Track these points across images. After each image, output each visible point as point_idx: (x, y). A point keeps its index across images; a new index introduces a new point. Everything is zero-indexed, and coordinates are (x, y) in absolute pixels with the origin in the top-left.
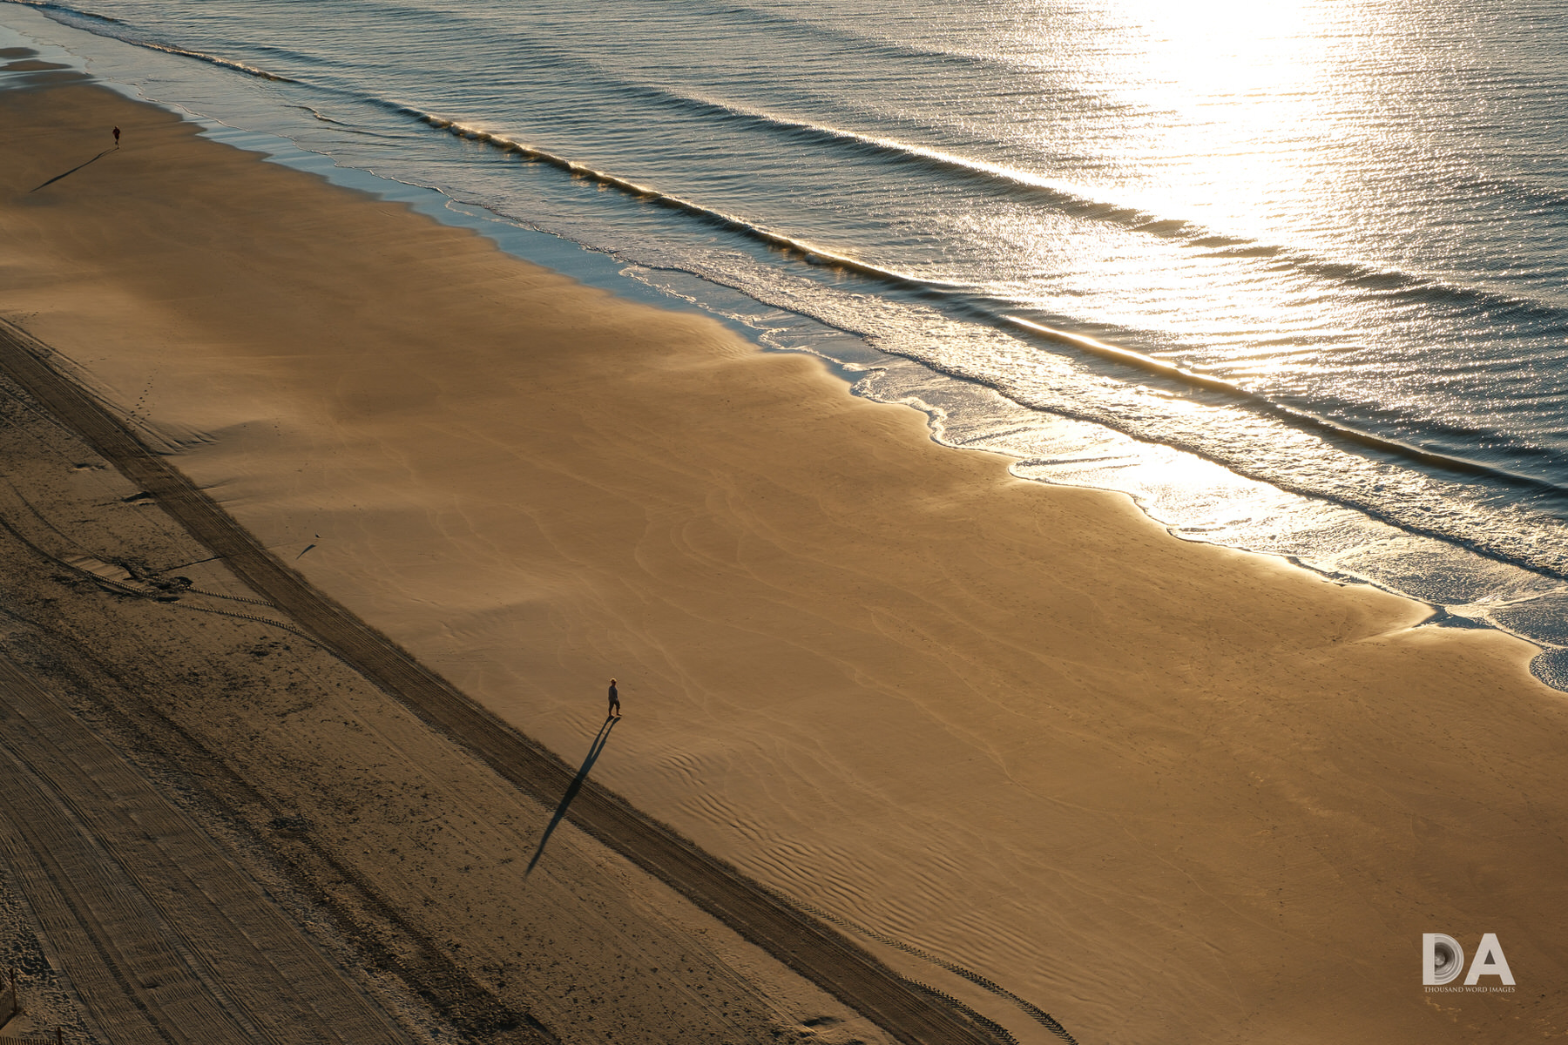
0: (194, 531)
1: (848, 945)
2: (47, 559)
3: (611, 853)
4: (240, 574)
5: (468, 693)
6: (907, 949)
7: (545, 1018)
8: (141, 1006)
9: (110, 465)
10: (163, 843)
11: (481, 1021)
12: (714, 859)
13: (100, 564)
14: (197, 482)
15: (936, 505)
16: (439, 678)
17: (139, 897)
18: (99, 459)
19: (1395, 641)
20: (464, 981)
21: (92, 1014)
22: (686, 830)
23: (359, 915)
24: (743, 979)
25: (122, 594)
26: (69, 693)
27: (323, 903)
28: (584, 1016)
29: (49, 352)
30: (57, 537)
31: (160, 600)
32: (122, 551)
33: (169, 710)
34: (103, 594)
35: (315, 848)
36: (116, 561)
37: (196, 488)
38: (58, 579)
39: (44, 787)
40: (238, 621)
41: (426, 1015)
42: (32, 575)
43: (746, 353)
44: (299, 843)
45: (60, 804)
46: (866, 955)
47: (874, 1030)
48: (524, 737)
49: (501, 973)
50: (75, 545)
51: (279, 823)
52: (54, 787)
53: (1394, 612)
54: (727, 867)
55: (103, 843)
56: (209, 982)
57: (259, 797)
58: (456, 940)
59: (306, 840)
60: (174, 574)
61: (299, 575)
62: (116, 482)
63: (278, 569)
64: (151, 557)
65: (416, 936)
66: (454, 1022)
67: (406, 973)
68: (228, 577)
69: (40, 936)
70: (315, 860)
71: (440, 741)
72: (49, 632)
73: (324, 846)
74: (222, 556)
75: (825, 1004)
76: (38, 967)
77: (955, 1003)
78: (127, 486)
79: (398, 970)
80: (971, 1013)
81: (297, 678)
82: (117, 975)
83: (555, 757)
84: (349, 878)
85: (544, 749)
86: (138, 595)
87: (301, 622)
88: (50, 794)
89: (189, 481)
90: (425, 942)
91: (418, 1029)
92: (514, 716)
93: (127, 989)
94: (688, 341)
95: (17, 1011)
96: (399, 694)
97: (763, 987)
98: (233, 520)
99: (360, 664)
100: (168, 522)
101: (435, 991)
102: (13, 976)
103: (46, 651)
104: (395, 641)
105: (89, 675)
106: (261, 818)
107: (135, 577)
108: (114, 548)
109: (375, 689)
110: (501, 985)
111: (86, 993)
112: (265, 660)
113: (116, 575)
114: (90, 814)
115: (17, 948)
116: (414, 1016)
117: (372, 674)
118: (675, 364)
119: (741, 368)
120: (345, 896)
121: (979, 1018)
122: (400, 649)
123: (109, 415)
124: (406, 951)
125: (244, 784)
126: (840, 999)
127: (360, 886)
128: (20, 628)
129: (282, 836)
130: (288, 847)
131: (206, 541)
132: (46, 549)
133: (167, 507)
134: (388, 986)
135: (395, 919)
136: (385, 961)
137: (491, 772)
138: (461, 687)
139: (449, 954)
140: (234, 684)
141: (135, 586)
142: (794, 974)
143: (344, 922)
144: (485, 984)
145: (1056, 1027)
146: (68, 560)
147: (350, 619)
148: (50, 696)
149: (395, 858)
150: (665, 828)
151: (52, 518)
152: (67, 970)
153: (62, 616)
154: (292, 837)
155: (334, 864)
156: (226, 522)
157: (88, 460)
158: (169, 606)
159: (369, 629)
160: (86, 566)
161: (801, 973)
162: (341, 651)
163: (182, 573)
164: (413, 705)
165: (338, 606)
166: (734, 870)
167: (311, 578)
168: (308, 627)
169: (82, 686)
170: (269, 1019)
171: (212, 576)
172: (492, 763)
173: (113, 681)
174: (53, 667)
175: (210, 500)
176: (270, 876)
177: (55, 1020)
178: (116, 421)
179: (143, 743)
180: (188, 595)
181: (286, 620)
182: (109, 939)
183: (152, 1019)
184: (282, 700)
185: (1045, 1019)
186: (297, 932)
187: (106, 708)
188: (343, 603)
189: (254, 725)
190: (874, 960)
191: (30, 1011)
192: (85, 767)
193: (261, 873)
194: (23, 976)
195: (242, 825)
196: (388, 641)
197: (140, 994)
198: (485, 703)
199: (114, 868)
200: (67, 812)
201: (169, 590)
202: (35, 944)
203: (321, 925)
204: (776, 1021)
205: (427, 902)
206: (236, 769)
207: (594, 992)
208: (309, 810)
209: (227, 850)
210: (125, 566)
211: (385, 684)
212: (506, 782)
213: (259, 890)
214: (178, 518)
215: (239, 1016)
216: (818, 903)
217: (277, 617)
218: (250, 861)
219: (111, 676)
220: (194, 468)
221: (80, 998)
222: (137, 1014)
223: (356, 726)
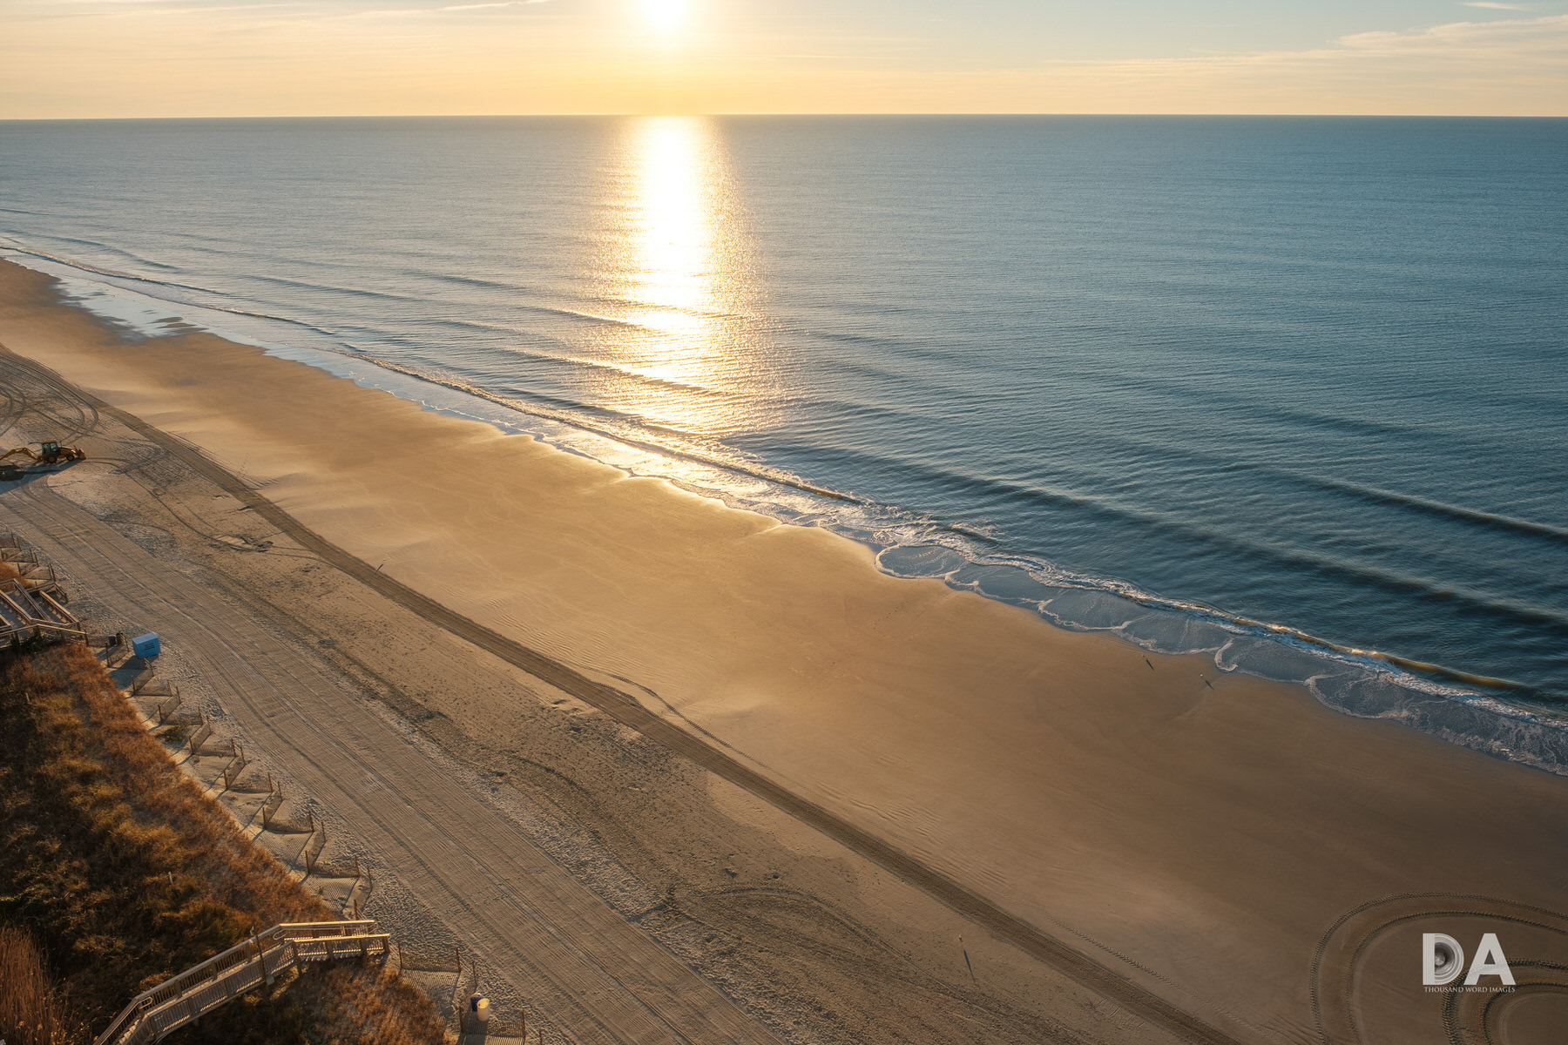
0: (272, 521)
1: (568, 670)
2: (206, 537)
3: (467, 642)
4: (294, 538)
5: (400, 581)
6: (593, 670)
7: (446, 712)
8: (268, 725)
9: (231, 495)
10: (271, 655)
11: (418, 717)
12: (510, 641)
13: (230, 538)
14: (271, 500)
15: (587, 492)
16: (386, 576)
17: (262, 679)
18: (226, 493)
19: (768, 533)
20: (409, 701)
21: (245, 730)
22: (497, 630)
23: (361, 677)
24: (527, 688)
25: (242, 550)
26: (221, 594)
27: (345, 674)
28: (462, 710)
29: (198, 448)
30: (209, 527)
31: (260, 551)
32: (240, 532)
33: (268, 598)
34: (233, 551)
35: (338, 651)
36: (237, 536)
37: (271, 503)
38: (212, 546)
39: (214, 636)
40: (295, 558)
41: (394, 716)
42: (199, 545)
43: (501, 435)
44: (332, 650)
45: (222, 642)
46: (576, 674)
47: (583, 703)
48: (425, 597)
49: (425, 696)
50: (218, 531)
51: (322, 642)
52: (218, 635)
53: (767, 523)
54: (516, 643)
55: (243, 657)
56: (297, 712)
57: (312, 632)
58: (405, 684)
59: (334, 648)
60: (265, 540)
61: (320, 537)
62: (234, 502)
63: (311, 535)
64: (253, 534)
65: (387, 684)
66: (407, 718)
67: (384, 700)
68: (289, 540)
69: (219, 700)
70: (339, 656)
71: (389, 602)
72: (210, 569)
73: (343, 650)
74: (286, 531)
75: (562, 695)
76: (219, 713)
77: (613, 689)
78: (240, 504)
79: (381, 699)
80: (620, 692)
81: (324, 580)
82: (255, 713)
83: (440, 605)
84: (355, 663)
85: (435, 602)
86: (249, 550)
87: (324, 557)
88: (217, 638)
89: (268, 500)
90: (391, 686)
91: (392, 722)
92: (420, 589)
93: (261, 719)
94: (478, 431)
95: (211, 733)
96: (370, 585)
97: (536, 691)
98: (289, 516)
99: (351, 573)
100: (259, 518)
101: (397, 706)
102: (208, 718)
103: (209, 577)
104: (366, 562)
105: (230, 586)
106: (314, 641)
107: (247, 542)
108: (236, 531)
109: (359, 582)
110: (426, 701)
111: (242, 722)
112: (309, 574)
113: (239, 542)
114: (236, 645)
115: (209, 706)
116: (390, 718)
117: (357, 577)
118: (475, 440)
119: (503, 441)
120: (354, 670)
121: (624, 694)
122: (368, 565)
123: (228, 474)
124: (383, 691)
125: (305, 627)
126: (567, 692)
127: (360, 665)
128: (196, 568)
129: (324, 647)
130: (327, 652)
131: (278, 525)
132: (205, 533)
133: (258, 512)
134: (377, 706)
135: (377, 678)
136: (374, 696)
137: (413, 613)
138: (396, 579)
139: (402, 690)
140: (296, 585)
141: (247, 546)
142: (548, 684)
143: (355, 681)
144: (419, 701)
145: (654, 694)
146: (216, 537)
147: (345, 554)
148: (213, 596)
149: (374, 652)
150: (489, 630)
151: (206, 520)
152: (232, 713)
153: (215, 561)
154: (329, 648)
155: (348, 657)
156: (286, 517)
157: (221, 494)
158: (263, 554)
159: (354, 557)
160: (224, 539)
161: (551, 683)
162: (342, 568)
163: (269, 539)
164: (377, 589)
165: (339, 549)
166: (519, 644)
167: (326, 538)
168: (327, 559)
169: (227, 591)
170: (325, 725)
171: (282, 540)
172: (412, 609)
173: (241, 588)
174: (214, 584)
175: (278, 508)
176: (320, 665)
177: (229, 735)
178: (232, 476)
179: (258, 613)
180: (272, 548)
181: (317, 557)
182: (250, 698)
183: (273, 730)
184: (318, 590)
185: (649, 691)
186: (335, 687)
187: (239, 599)
188: (342, 548)
189: (306, 602)
190: (580, 675)
191: (217, 732)
192: (232, 626)
193: (316, 664)
194: (212, 718)
195: (306, 644)
196: (363, 562)
197: (266, 720)
198: (407, 585)
199: (250, 668)
200: (226, 645)
201: (263, 547)
202: (216, 703)
203: (345, 683)
204: (542, 703)
205: (390, 669)
206: (300, 621)
207: (465, 700)
208: (335, 635)
209: (300, 655)
210: (242, 538)
211: (363, 580)
212: (420, 617)
213: (316, 671)
214: (264, 516)
215: (312, 725)
216: (556, 655)
217: (313, 555)
218: (311, 659)
219: (240, 585)
220: (269, 495)
221: (240, 725)
222: (266, 729)
223: (353, 599)
